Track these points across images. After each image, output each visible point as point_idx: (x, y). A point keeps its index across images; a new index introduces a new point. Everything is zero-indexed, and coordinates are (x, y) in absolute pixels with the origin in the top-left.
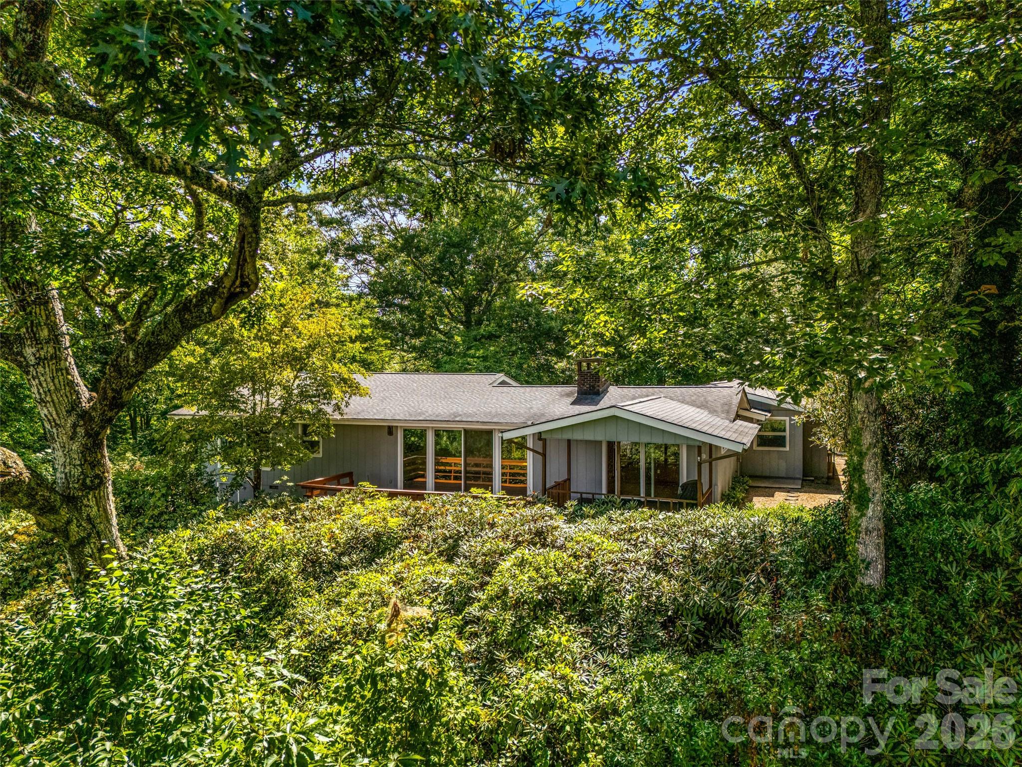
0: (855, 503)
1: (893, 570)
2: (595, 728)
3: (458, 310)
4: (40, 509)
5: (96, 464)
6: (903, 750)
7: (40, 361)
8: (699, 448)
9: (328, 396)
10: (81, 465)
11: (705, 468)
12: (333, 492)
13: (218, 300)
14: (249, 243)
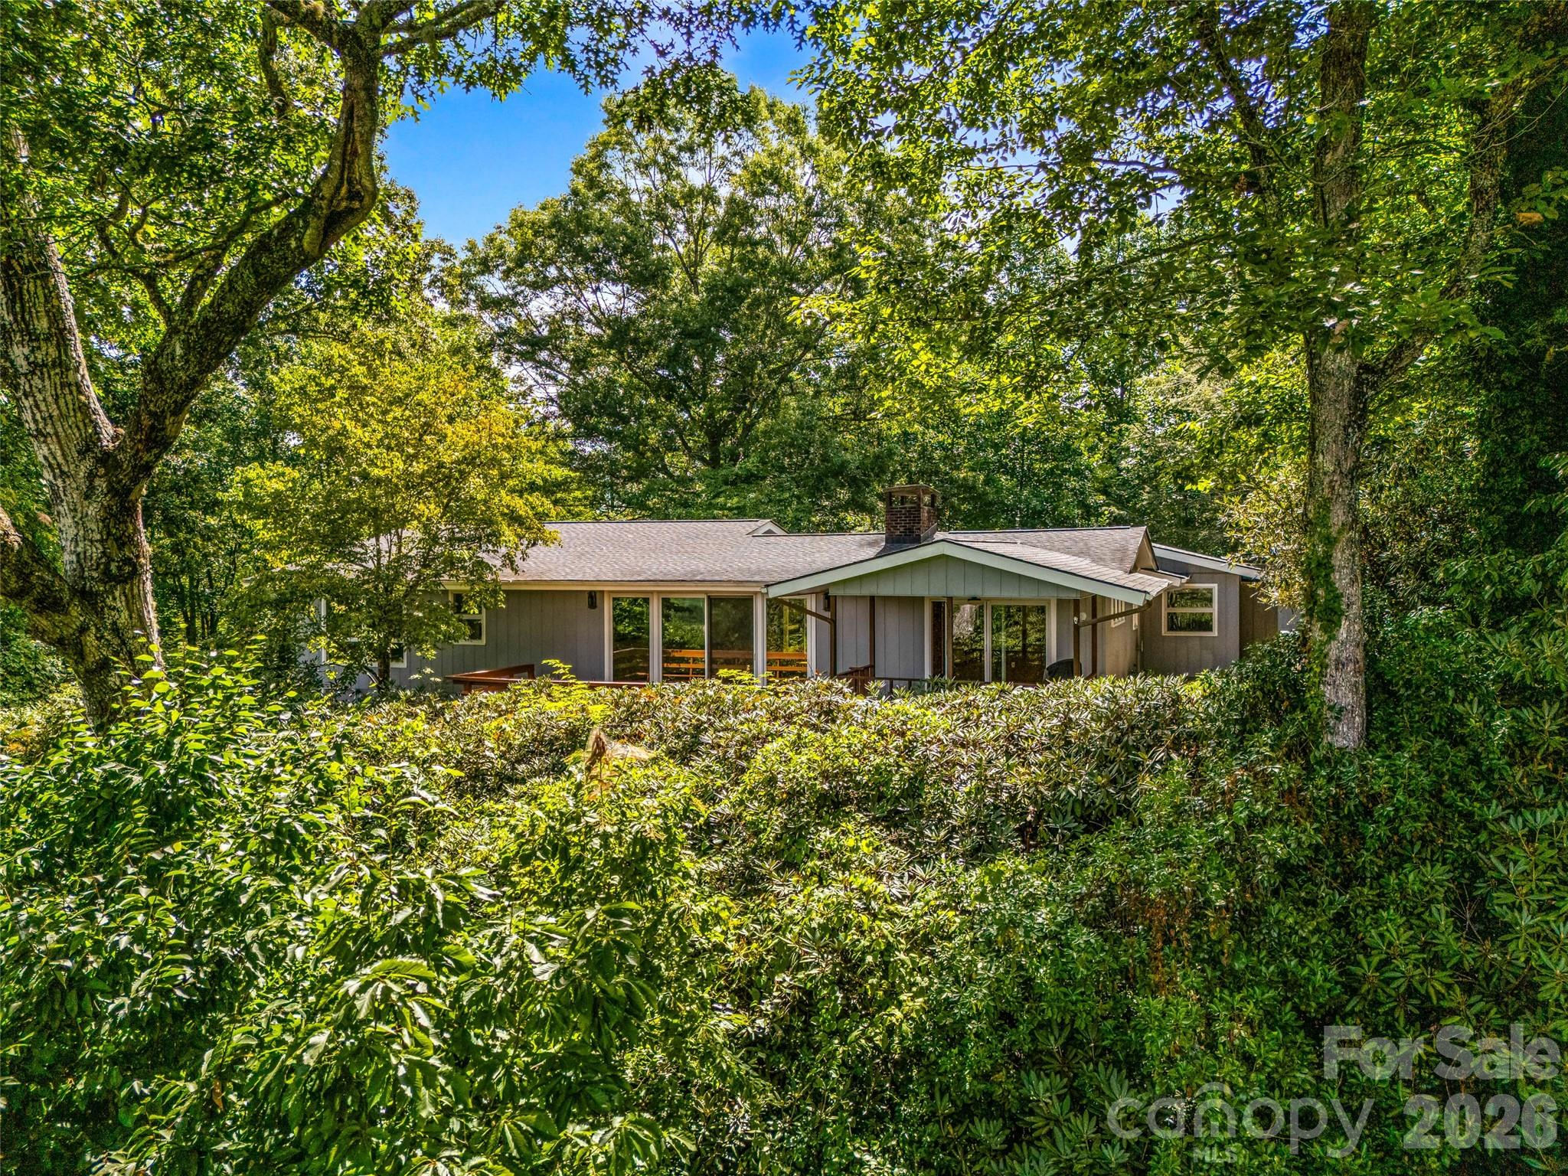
0: (1320, 619)
1: (1378, 724)
2: (912, 960)
3: (698, 439)
4: (39, 601)
5: (125, 541)
6: (1396, 969)
7: (36, 367)
8: (1076, 602)
9: (495, 537)
10: (101, 541)
11: (1086, 633)
12: (502, 687)
13: (314, 222)
14: (360, 119)
